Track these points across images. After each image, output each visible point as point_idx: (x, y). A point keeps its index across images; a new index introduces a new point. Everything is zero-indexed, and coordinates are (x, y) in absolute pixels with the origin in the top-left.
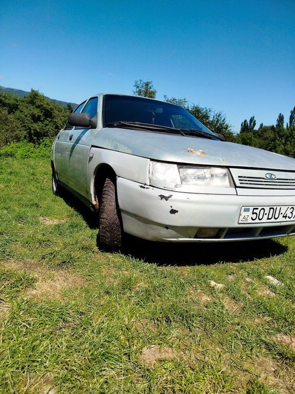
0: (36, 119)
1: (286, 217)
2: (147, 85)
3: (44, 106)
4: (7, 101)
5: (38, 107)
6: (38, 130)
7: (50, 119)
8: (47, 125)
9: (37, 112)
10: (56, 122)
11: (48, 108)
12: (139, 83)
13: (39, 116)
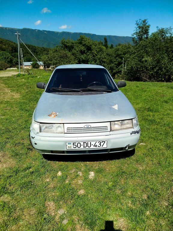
0: (82, 52)
1: (96, 146)
2: (144, 21)
3: (87, 44)
4: (68, 45)
5: (83, 45)
6: (84, 59)
7: (90, 52)
8: (88, 55)
9: (83, 48)
10: (93, 53)
11: (89, 45)
12: (138, 22)
13: (84, 51)
